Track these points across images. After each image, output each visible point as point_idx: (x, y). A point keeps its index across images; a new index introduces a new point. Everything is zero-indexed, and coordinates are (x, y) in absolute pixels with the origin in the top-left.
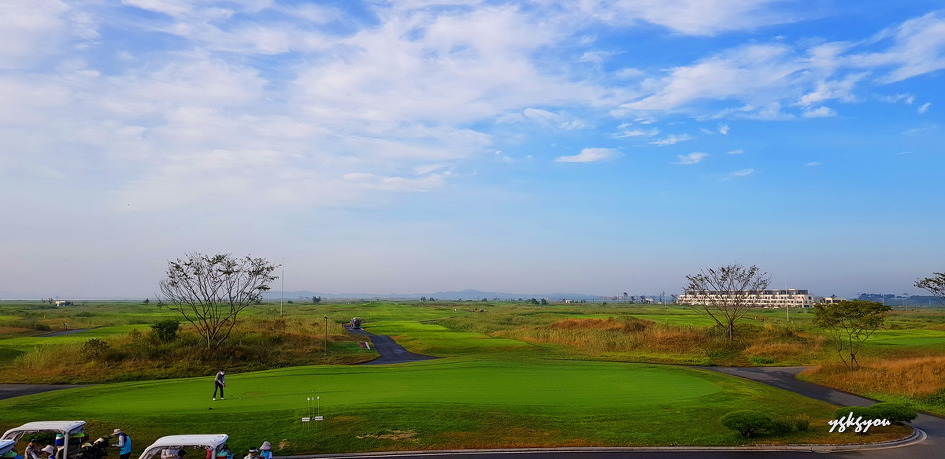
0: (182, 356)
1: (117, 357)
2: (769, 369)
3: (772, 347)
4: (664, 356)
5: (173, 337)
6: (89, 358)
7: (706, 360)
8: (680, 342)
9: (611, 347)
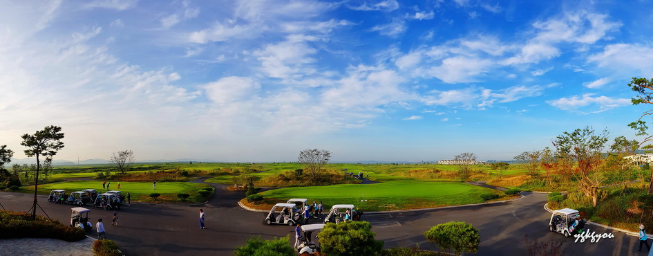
0: (306, 180)
1: (287, 179)
2: (478, 182)
3: (477, 176)
4: (449, 180)
5: (301, 174)
6: (279, 180)
7: (460, 180)
8: (452, 175)
9: (432, 177)
